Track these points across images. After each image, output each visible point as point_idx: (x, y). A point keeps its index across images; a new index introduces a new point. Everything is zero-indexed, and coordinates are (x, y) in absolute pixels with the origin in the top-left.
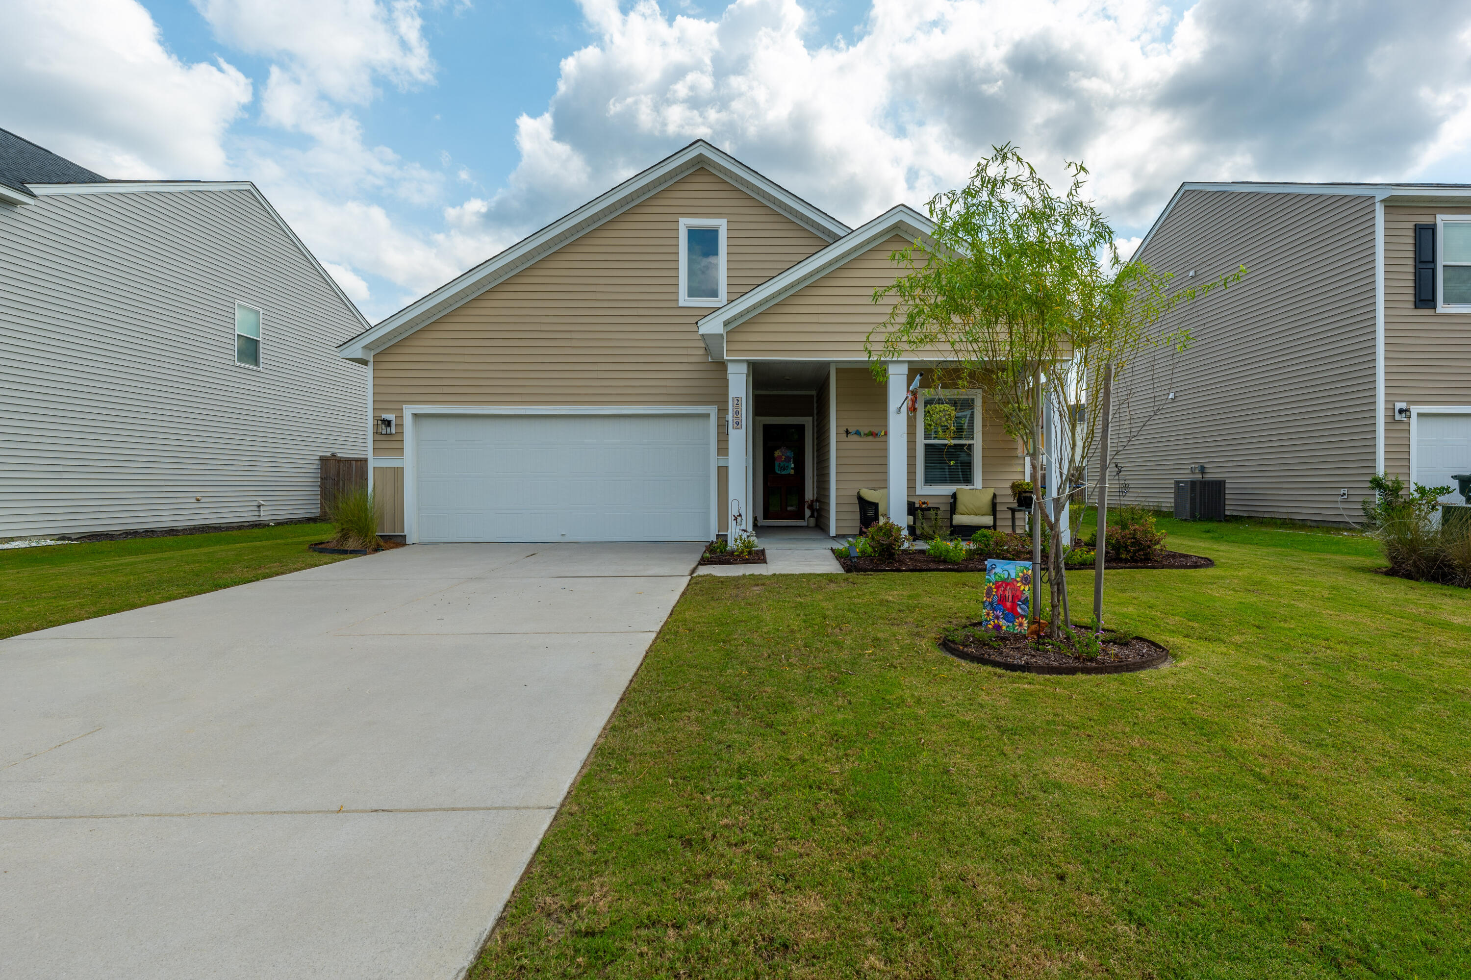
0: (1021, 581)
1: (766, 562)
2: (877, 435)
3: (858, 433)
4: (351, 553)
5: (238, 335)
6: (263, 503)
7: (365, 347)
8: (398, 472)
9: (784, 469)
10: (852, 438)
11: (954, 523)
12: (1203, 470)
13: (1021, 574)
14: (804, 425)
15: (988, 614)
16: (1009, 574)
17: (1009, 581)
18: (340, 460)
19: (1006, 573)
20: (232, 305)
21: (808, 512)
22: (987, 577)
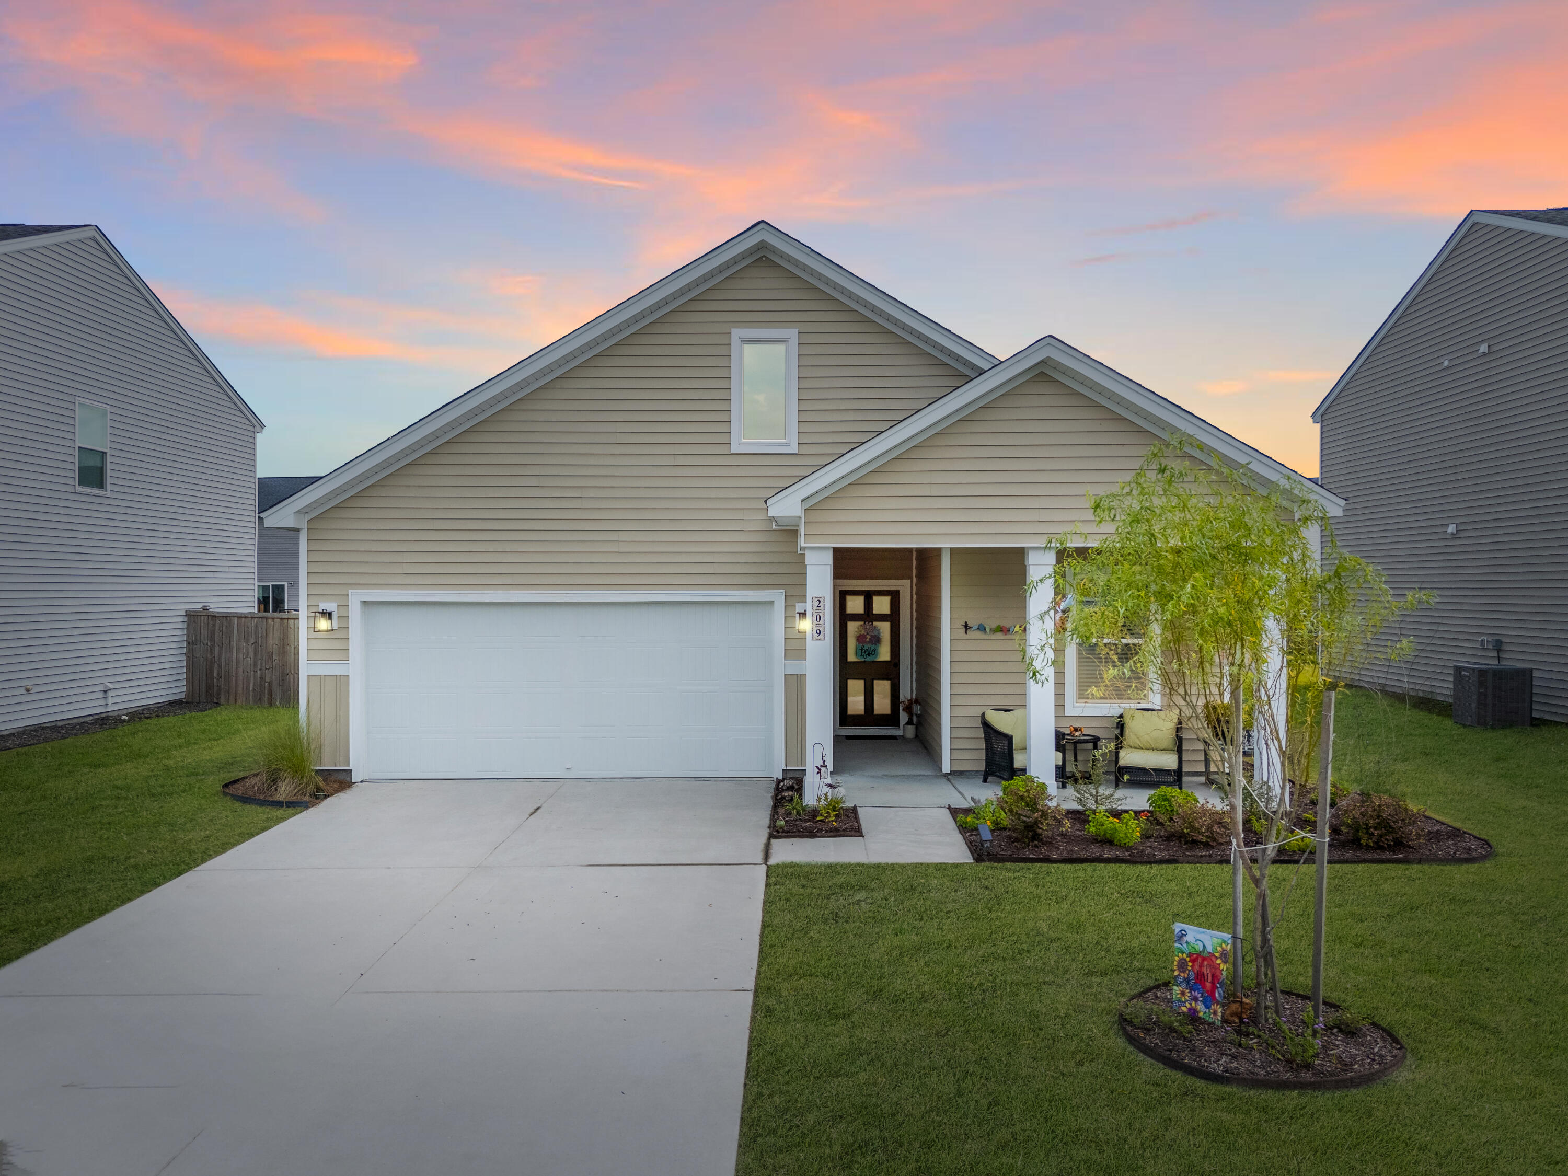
0: (1221, 958)
1: (862, 835)
2: (1009, 630)
3: (981, 628)
4: (288, 807)
5: (79, 448)
6: (111, 686)
7: (300, 512)
8: (342, 682)
9: (869, 654)
10: (974, 634)
11: (1122, 762)
12: (1499, 647)
13: (1219, 949)
14: (898, 591)
15: (1183, 994)
16: (1204, 946)
17: (1206, 954)
18: (214, 617)
19: (1201, 945)
20: (71, 406)
21: (904, 717)
22: (1177, 945)
